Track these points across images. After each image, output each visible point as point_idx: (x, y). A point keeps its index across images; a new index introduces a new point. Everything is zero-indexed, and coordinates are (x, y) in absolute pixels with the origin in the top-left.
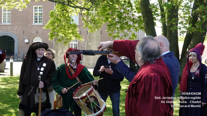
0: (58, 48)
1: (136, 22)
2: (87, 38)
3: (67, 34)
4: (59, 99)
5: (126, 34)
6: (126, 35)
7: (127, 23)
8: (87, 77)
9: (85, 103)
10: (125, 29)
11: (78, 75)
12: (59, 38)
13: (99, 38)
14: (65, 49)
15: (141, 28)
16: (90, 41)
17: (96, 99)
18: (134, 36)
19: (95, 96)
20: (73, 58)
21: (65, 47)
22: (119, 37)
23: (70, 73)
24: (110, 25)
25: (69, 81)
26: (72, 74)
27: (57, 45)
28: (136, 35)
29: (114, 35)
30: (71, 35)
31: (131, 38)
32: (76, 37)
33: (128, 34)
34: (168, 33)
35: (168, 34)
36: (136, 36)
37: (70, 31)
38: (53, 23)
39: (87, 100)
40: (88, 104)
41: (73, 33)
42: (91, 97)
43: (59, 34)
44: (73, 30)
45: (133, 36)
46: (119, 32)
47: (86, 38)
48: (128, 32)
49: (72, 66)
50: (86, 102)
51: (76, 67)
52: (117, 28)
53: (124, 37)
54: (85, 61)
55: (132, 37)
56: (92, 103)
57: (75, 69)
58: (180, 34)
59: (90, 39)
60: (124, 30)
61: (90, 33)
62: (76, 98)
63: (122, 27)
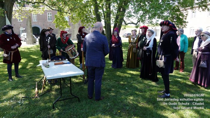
1: (93, 19)
2: (73, 27)
7: (89, 20)
12: (60, 27)
24: (82, 21)
27: (59, 30)
30: (65, 26)
32: (68, 26)
37: (65, 24)
38: (57, 20)
41: (66, 25)
52: (85, 22)
58: (111, 25)
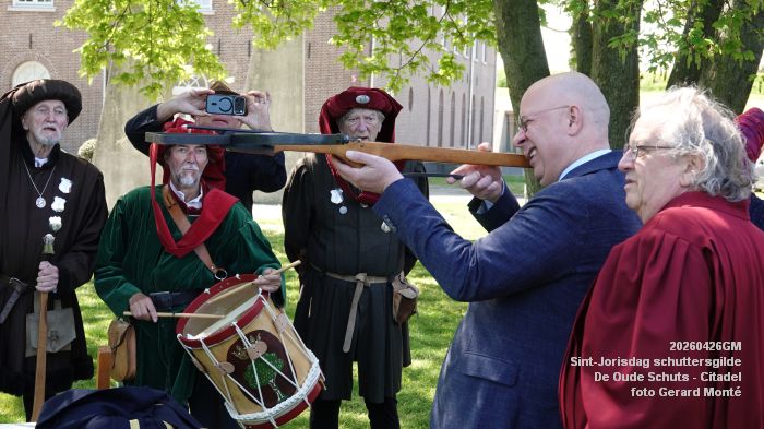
1: (461, 7)
2: (250, 72)
3: (158, 55)
4: (122, 342)
5: (415, 60)
6: (417, 64)
7: (421, 11)
8: (246, 248)
9: (228, 361)
10: (413, 35)
11: (207, 237)
12: (126, 68)
13: (300, 71)
15: (480, 35)
17: (275, 347)
18: (451, 66)
19: (273, 332)
20: (187, 166)
22: (387, 69)
23: (173, 227)
24: (348, 20)
25: (166, 264)
26: (179, 231)
27: (118, 99)
28: (458, 62)
29: (368, 60)
30: (178, 58)
31: (437, 76)
32: (200, 65)
33: (424, 58)
34: (596, 59)
35: (598, 60)
36: (460, 68)
37: (172, 41)
39: (233, 348)
40: (241, 367)
41: (186, 50)
42: (253, 335)
43: (126, 52)
44: (185, 34)
45: (445, 65)
46: (385, 51)
47: (245, 70)
48: (425, 51)
49: (183, 198)
50: (231, 358)
51: (197, 200)
52: (380, 32)
53: (407, 69)
55: (441, 72)
56: (258, 361)
57: (193, 211)
58: (650, 65)
59: (263, 76)
60: (407, 41)
61: (261, 51)
62: (190, 337)
63: (400, 29)
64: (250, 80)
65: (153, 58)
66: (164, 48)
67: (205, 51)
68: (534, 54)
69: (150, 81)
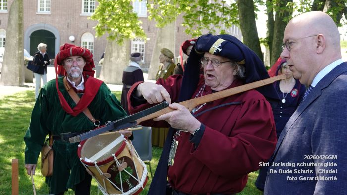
0: (112, 50)
1: (228, 13)
7: (213, 14)
10: (211, 22)
13: (174, 36)
14: (123, 52)
15: (234, 23)
16: (161, 41)
20: (73, 68)
21: (122, 48)
24: (188, 17)
25: (68, 120)
30: (129, 31)
35: (276, 31)
37: (128, 25)
44: (132, 22)
48: (216, 29)
49: (75, 85)
54: (152, 69)
57: (80, 91)
59: (161, 37)
60: (209, 25)
61: (161, 29)
63: (206, 20)
64: (157, 39)
65: (120, 29)
66: (124, 27)
67: (139, 28)
68: (253, 29)
69: (119, 38)
